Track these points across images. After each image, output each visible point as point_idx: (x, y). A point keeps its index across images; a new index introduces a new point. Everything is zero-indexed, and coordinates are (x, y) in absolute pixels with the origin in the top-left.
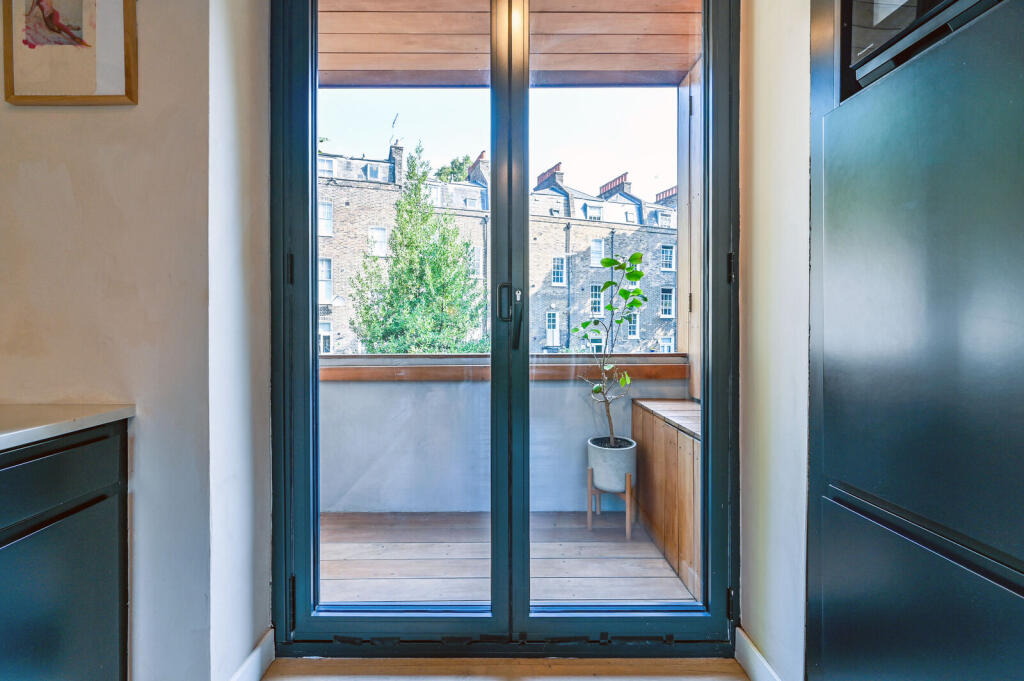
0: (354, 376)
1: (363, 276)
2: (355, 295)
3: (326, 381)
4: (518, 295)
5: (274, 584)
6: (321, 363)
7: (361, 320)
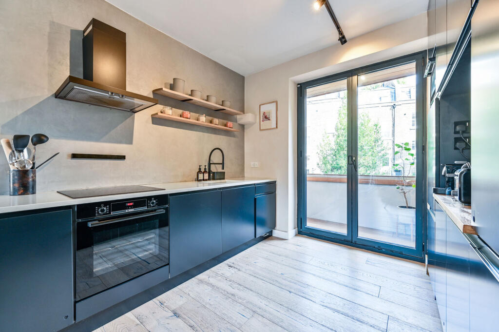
0: (318, 180)
1: (323, 144)
2: (319, 153)
3: (308, 181)
4: (354, 158)
5: (298, 219)
6: (307, 176)
7: (321, 163)
